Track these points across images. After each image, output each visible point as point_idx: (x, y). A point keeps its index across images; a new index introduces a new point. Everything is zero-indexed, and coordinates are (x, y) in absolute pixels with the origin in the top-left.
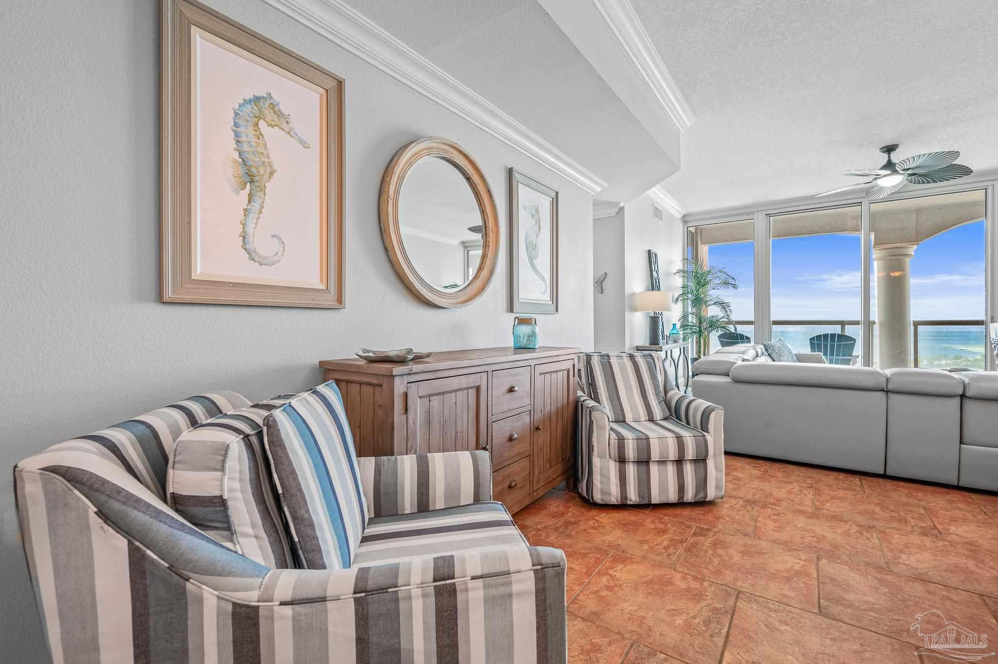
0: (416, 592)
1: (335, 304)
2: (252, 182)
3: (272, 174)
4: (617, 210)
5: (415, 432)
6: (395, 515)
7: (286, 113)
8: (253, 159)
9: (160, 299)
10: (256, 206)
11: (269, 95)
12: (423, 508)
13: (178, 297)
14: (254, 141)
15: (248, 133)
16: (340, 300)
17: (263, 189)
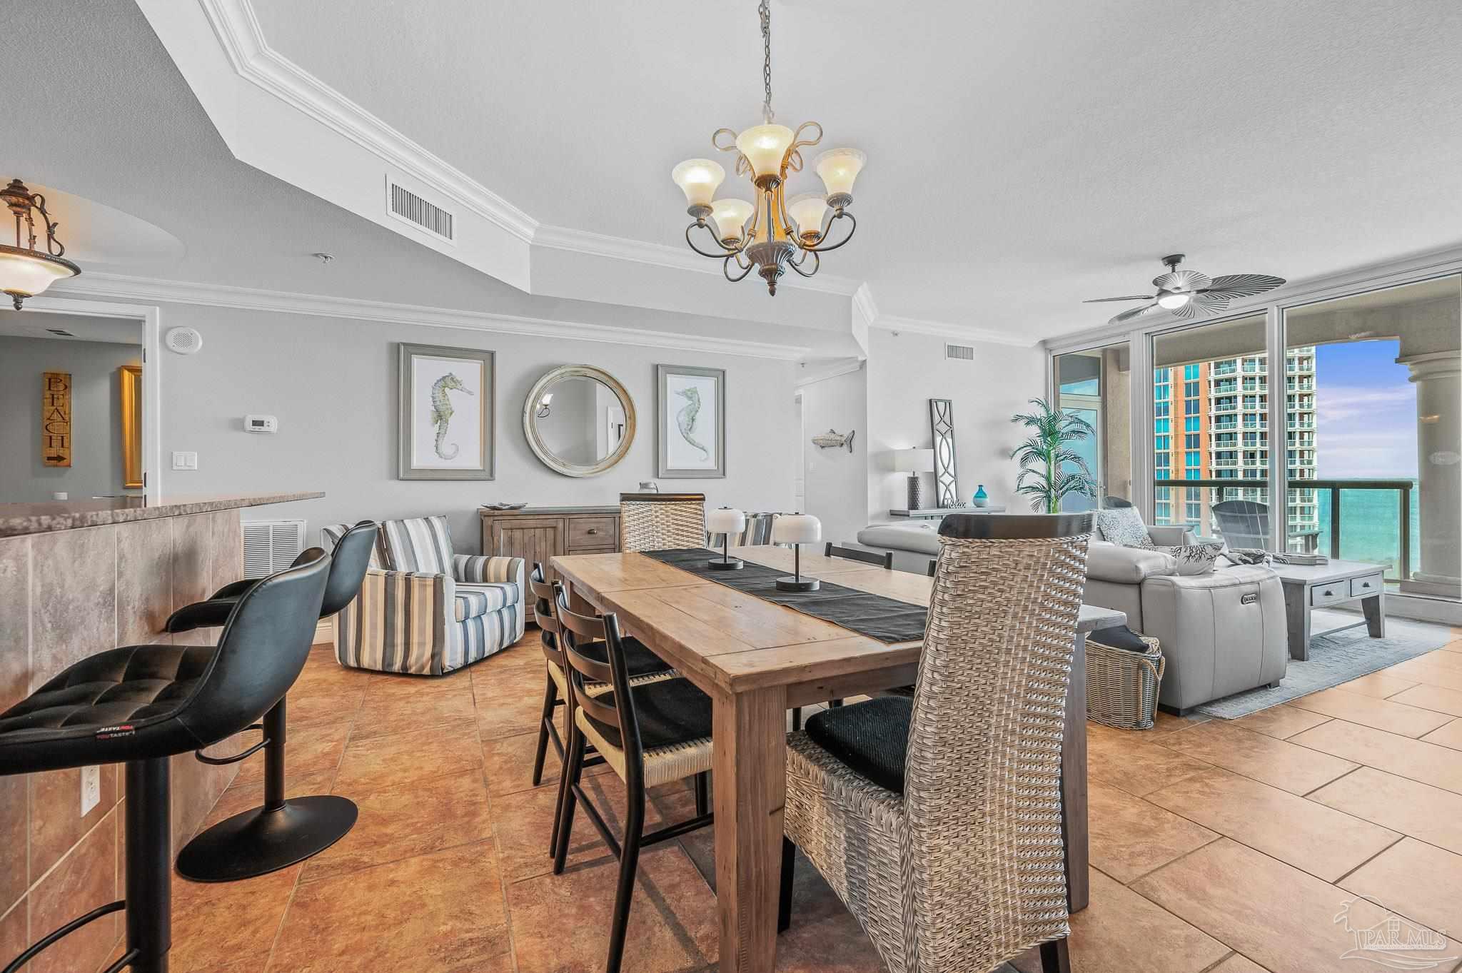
0: (400, 578)
1: (490, 478)
2: (441, 419)
3: (451, 414)
4: (857, 365)
5: (500, 548)
6: (473, 580)
7: (459, 379)
8: (442, 408)
9: (398, 478)
10: (442, 431)
11: (451, 374)
12: (485, 579)
13: (406, 477)
14: (442, 398)
15: (439, 395)
16: (492, 474)
17: (447, 422)
